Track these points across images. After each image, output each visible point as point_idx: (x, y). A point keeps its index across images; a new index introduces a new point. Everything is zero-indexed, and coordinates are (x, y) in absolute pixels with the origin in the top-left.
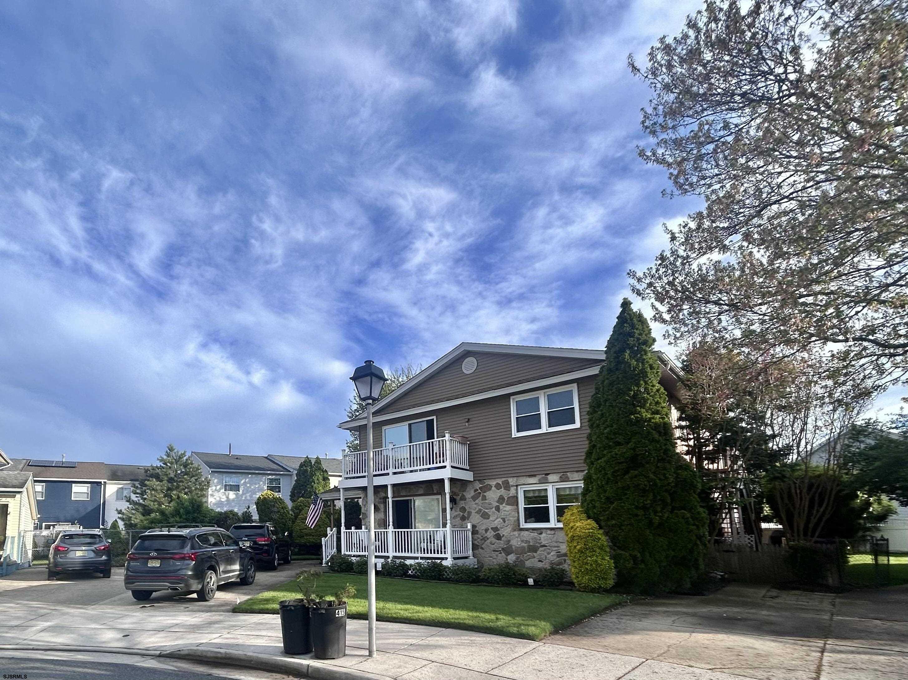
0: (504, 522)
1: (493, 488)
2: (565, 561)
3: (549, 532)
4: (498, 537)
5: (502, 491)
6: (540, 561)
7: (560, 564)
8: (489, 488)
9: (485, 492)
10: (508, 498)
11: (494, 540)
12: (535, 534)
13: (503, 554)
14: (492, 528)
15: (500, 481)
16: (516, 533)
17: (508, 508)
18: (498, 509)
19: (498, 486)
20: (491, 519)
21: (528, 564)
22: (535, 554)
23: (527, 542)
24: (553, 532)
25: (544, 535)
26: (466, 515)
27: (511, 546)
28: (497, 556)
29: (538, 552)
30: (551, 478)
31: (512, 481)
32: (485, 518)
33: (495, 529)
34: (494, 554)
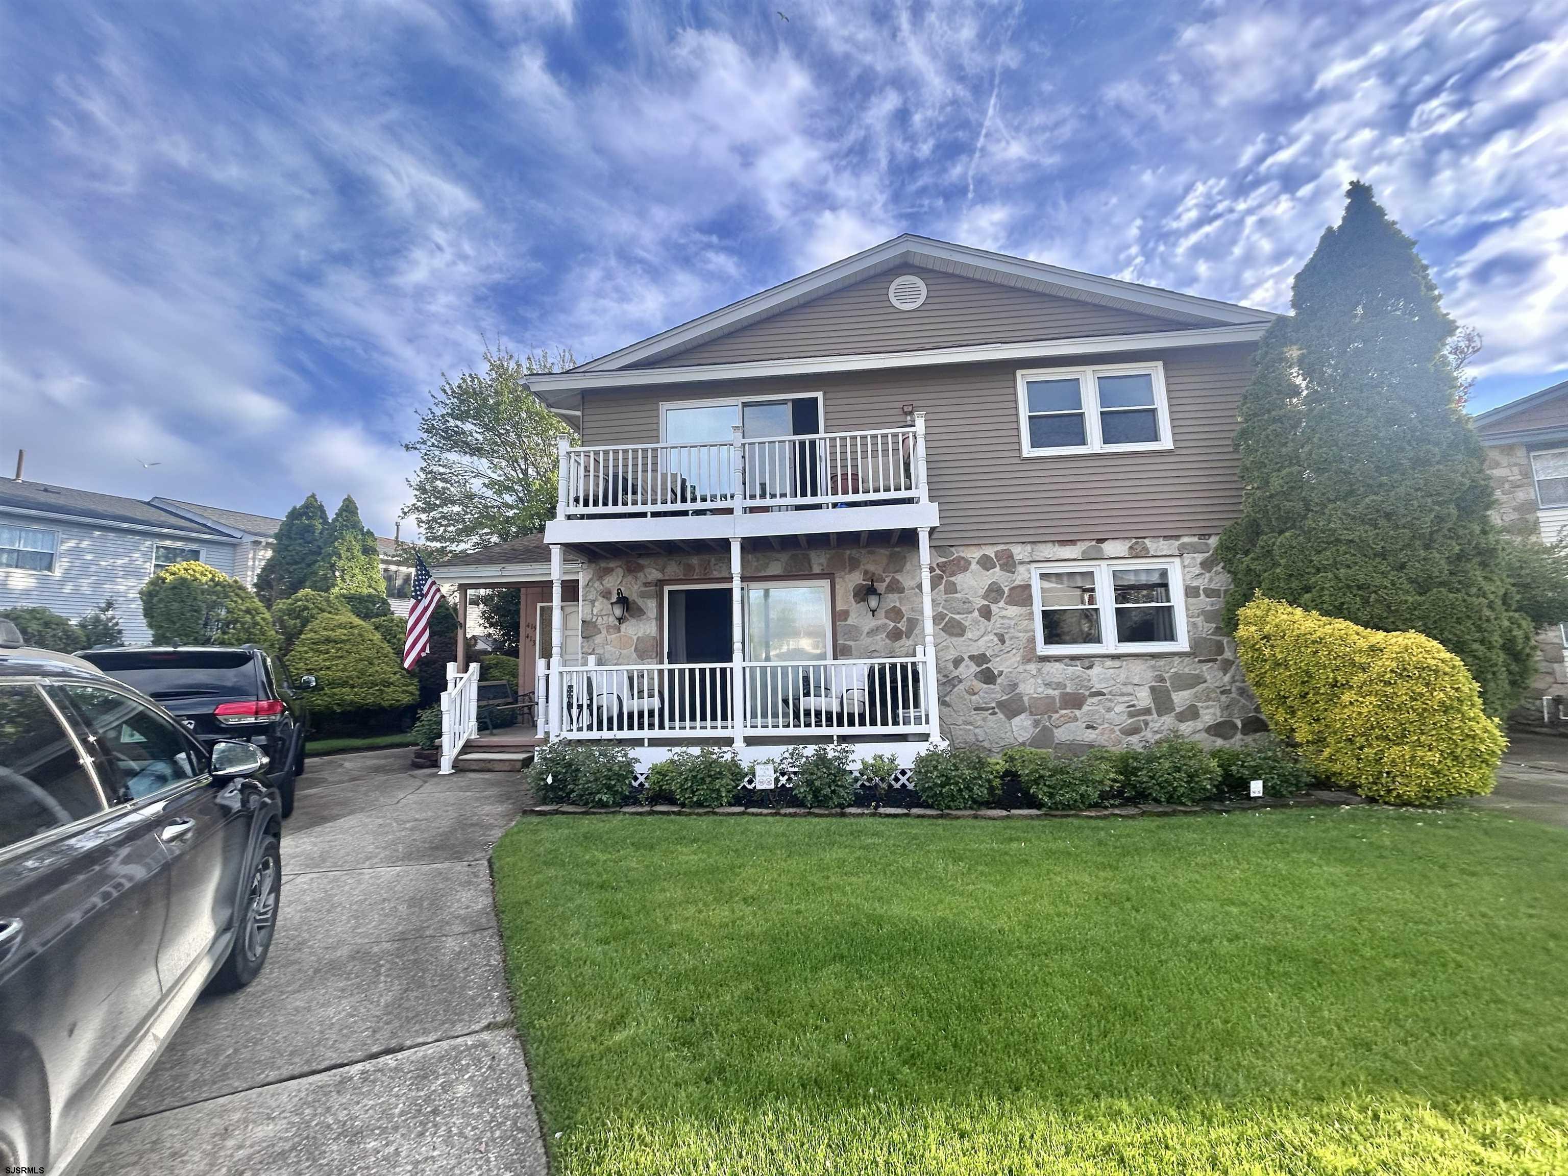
0: (1003, 641)
1: (974, 566)
2: (1146, 724)
3: (1109, 663)
4: (988, 677)
5: (997, 574)
6: (1088, 727)
7: (1133, 731)
8: (962, 565)
9: (953, 574)
10: (1011, 589)
11: (979, 685)
12: (1077, 669)
13: (1001, 715)
14: (971, 658)
15: (990, 551)
16: (1032, 667)
17: (1013, 611)
18: (986, 613)
19: (986, 563)
20: (969, 635)
21: (1062, 735)
22: (1077, 712)
23: (1060, 685)
24: (1117, 663)
25: (1097, 670)
26: (902, 625)
27: (1020, 697)
28: (984, 719)
29: (1085, 708)
30: (1110, 548)
31: (1019, 552)
32: (952, 634)
33: (980, 659)
34: (978, 717)
